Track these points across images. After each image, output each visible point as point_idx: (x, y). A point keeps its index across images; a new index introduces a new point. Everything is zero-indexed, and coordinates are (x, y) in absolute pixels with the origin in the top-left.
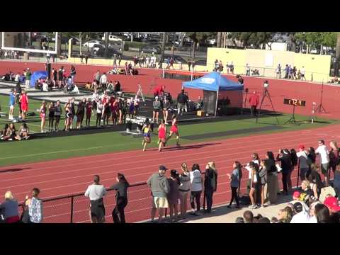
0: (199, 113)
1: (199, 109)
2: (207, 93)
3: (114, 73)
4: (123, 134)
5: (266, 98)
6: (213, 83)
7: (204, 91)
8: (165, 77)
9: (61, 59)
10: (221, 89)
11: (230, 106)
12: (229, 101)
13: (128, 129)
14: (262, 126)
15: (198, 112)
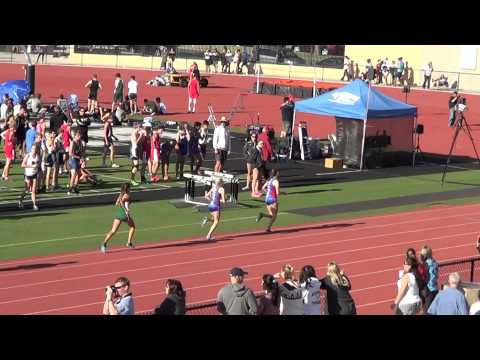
0: (329, 163)
1: (329, 156)
2: (343, 123)
3: (160, 84)
4: (176, 205)
5: (461, 132)
6: (356, 104)
7: (338, 119)
8: (261, 92)
9: (56, 55)
10: (372, 114)
11: (389, 149)
12: (389, 138)
13: (187, 196)
14: (454, 187)
15: (327, 160)
